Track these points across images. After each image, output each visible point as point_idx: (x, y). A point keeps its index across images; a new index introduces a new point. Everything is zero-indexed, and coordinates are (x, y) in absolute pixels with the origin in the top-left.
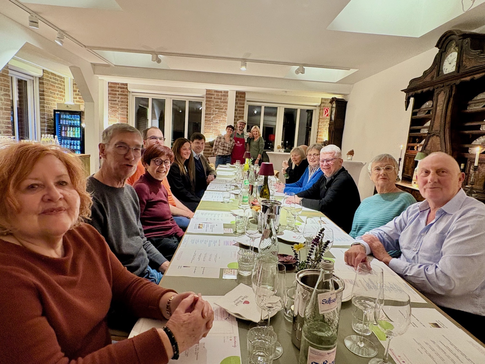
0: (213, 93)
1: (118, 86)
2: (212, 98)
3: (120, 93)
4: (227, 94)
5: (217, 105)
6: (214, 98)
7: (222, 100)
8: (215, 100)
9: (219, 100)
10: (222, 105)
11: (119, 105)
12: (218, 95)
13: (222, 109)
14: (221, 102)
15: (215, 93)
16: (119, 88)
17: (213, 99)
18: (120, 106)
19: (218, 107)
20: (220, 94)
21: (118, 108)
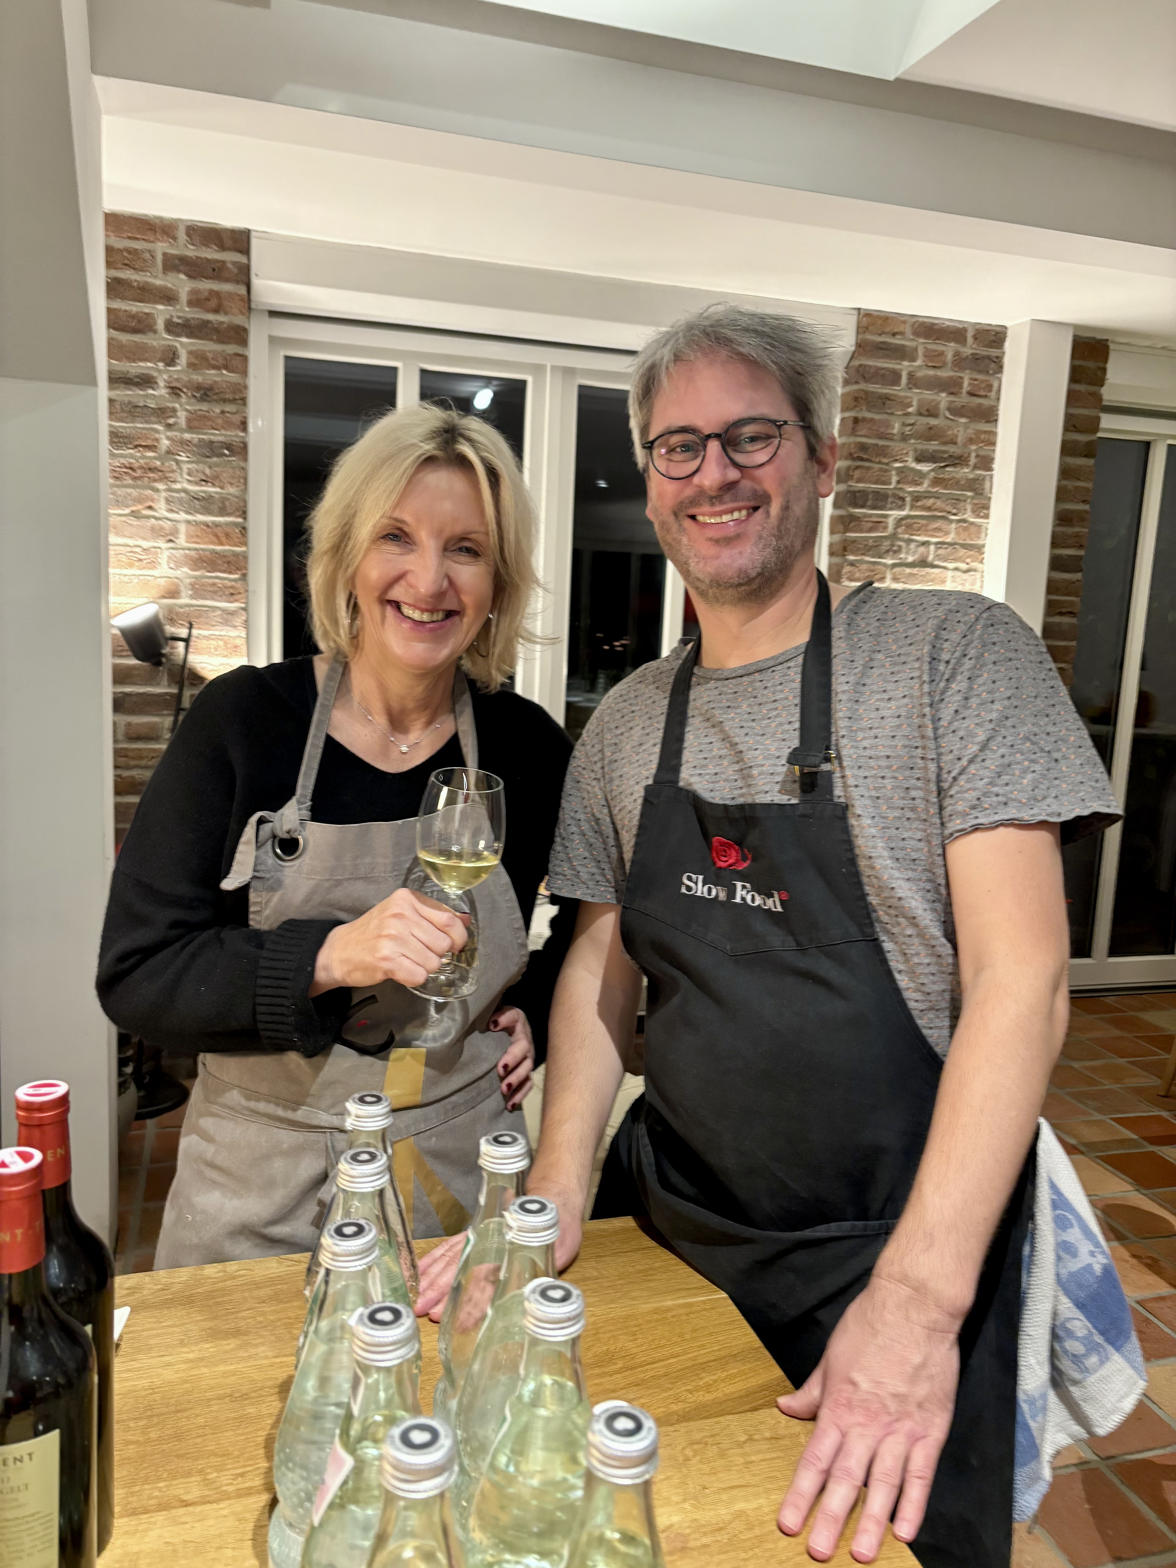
0: (908, 342)
1: (161, 247)
2: (895, 378)
3: (183, 311)
4: (994, 352)
5: (930, 434)
6: (914, 382)
7: (964, 399)
8: (916, 397)
9: (943, 399)
10: (962, 429)
11: (182, 416)
12: (935, 359)
13: (959, 460)
14: (957, 411)
15: (921, 345)
16: (173, 264)
17: (899, 391)
18: (190, 428)
19: (933, 446)
20: (950, 349)
21: (165, 443)
